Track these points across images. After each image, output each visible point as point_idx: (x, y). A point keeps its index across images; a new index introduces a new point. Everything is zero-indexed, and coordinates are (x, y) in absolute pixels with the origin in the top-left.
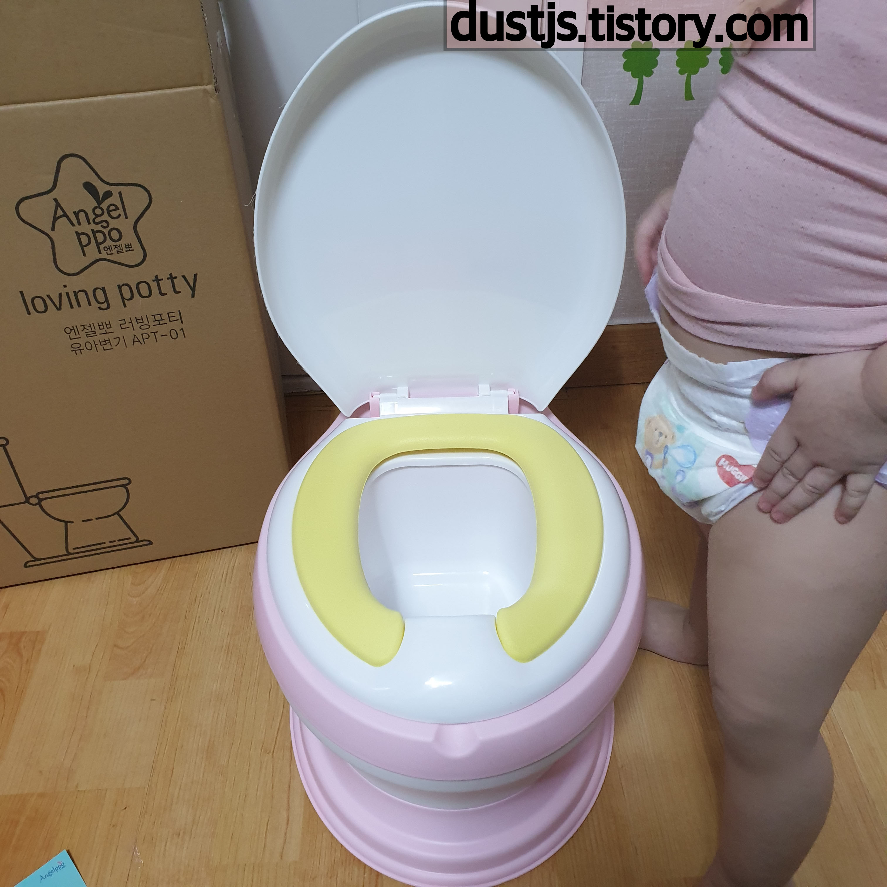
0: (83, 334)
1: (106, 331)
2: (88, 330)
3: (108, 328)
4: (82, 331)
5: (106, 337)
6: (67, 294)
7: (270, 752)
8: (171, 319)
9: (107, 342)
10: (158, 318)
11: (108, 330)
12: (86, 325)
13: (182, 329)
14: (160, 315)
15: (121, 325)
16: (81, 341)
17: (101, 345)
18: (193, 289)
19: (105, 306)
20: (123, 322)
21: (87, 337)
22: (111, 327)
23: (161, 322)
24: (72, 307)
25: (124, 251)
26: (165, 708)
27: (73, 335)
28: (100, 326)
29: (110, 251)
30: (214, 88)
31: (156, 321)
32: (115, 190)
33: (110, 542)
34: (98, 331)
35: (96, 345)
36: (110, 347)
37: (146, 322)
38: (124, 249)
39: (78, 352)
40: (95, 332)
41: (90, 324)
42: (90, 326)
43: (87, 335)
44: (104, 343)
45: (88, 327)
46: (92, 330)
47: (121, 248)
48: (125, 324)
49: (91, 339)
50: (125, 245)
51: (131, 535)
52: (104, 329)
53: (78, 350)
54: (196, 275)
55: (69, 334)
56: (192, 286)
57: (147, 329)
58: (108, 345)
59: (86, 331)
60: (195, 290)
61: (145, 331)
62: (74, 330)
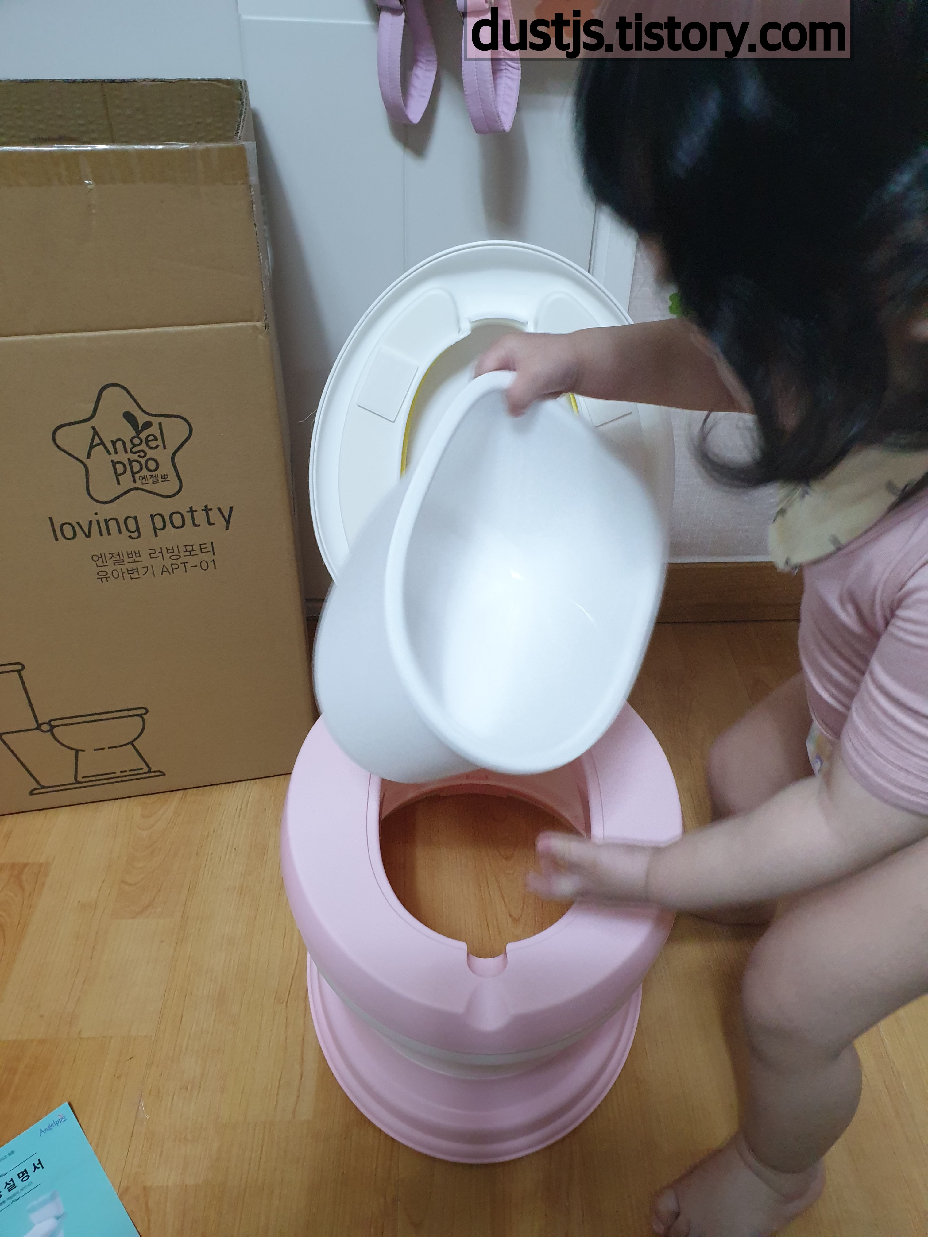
0: (110, 562)
1: (134, 560)
3: (136, 557)
4: (111, 559)
5: (134, 566)
6: (98, 521)
7: (283, 1001)
8: (203, 551)
9: (135, 570)
10: (189, 548)
11: (137, 559)
12: (114, 553)
13: (213, 560)
14: (192, 546)
15: (150, 554)
16: (109, 569)
17: (129, 574)
18: (228, 522)
19: (135, 535)
20: (153, 551)
21: (115, 565)
22: (140, 556)
23: (192, 553)
24: (101, 534)
25: (160, 481)
26: (175, 950)
27: (100, 562)
28: (129, 555)
29: (145, 480)
30: (264, 325)
31: (186, 551)
32: (155, 421)
33: (121, 772)
34: (126, 560)
35: (123, 573)
36: (138, 577)
37: (176, 552)
38: (160, 479)
39: (104, 580)
40: (123, 560)
41: (119, 553)
42: (119, 555)
43: (114, 563)
44: (132, 572)
45: (117, 555)
46: (120, 558)
47: (157, 477)
48: (155, 553)
49: (118, 568)
50: (161, 475)
51: (143, 765)
52: (132, 557)
53: (104, 578)
54: (231, 508)
55: (96, 562)
56: (227, 518)
57: (178, 559)
58: (136, 574)
59: (115, 559)
60: (229, 523)
61: (175, 562)
62: (102, 557)
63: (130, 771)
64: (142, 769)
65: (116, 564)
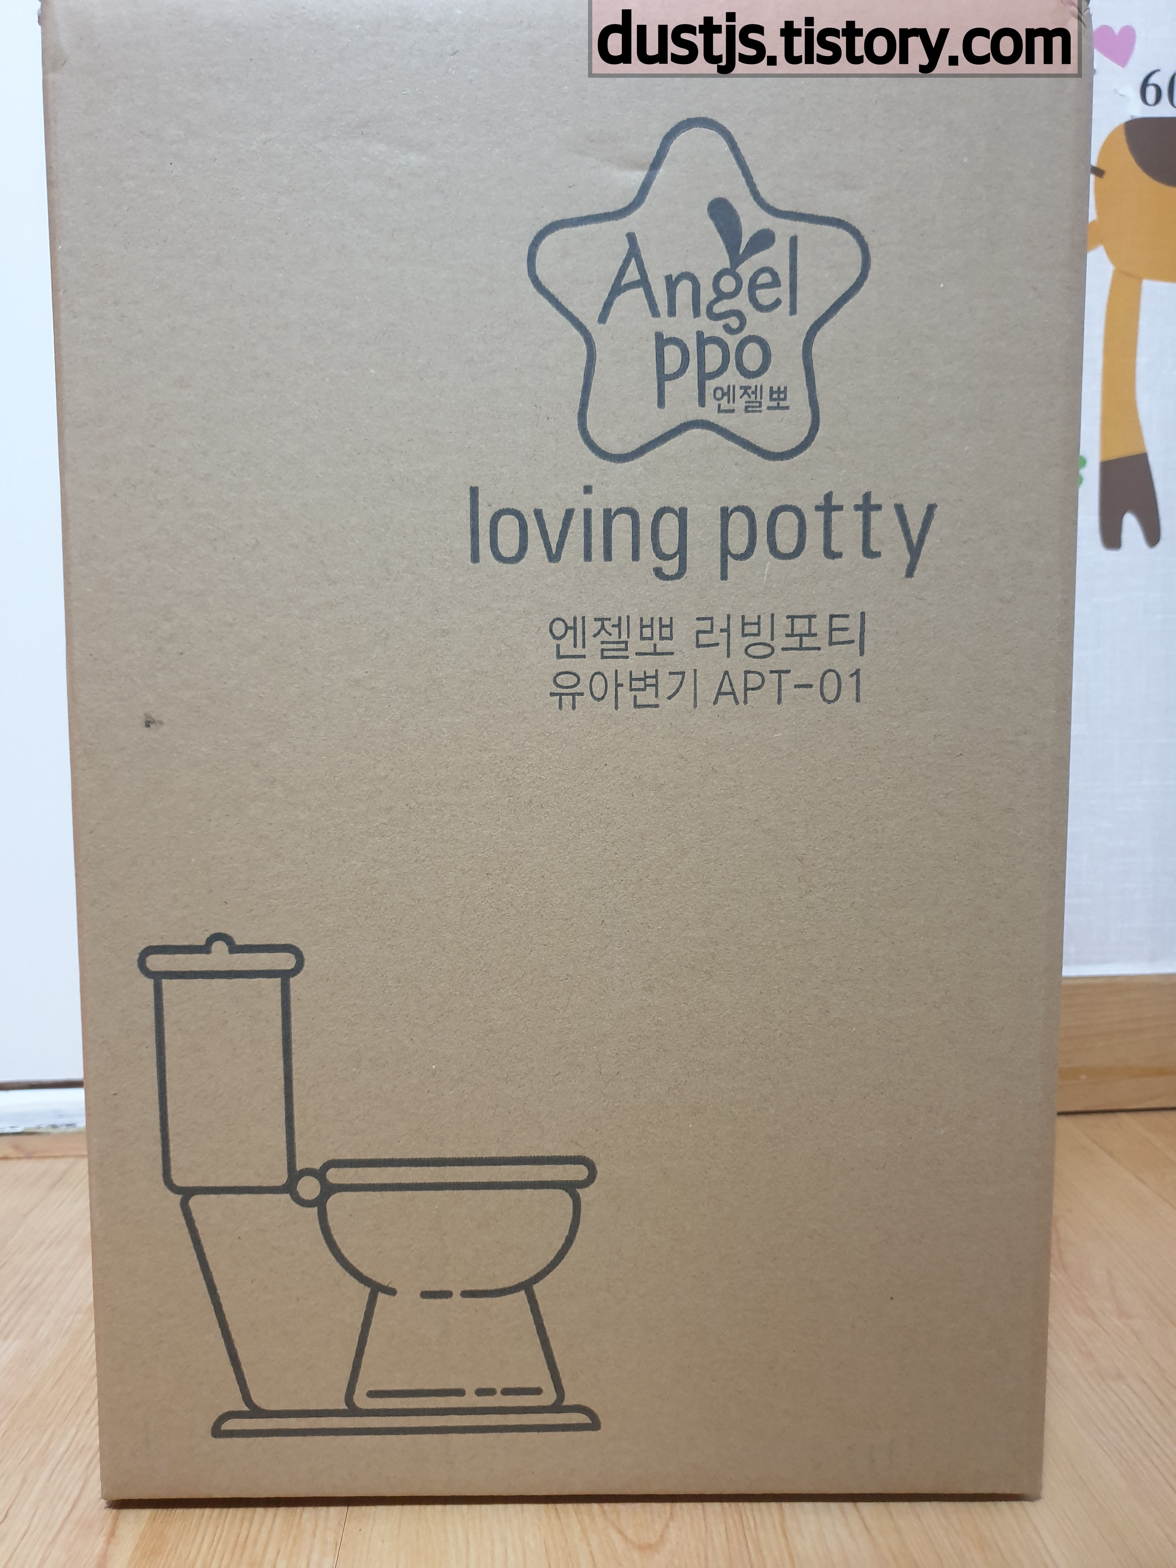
0: (594, 645)
1: (655, 645)
2: (610, 635)
3: (662, 638)
4: (595, 636)
5: (649, 665)
6: (588, 513)
8: (838, 636)
9: (650, 681)
10: (801, 626)
11: (662, 646)
12: (609, 619)
13: (857, 672)
14: (810, 617)
15: (698, 632)
16: (584, 668)
17: (631, 690)
18: (915, 551)
19: (671, 567)
20: (705, 625)
21: (603, 657)
22: (671, 638)
23: (807, 642)
24: (588, 556)
25: (764, 408)
27: (566, 645)
29: (729, 402)
31: (792, 635)
32: (783, 229)
33: (480, 1392)
34: (636, 644)
35: (618, 685)
36: (655, 702)
37: (765, 637)
38: (766, 402)
39: (567, 700)
41: (620, 618)
42: (619, 626)
44: (641, 684)
45: (612, 625)
46: (620, 637)
47: (759, 396)
48: (711, 632)
49: (609, 667)
50: (771, 388)
51: (541, 1378)
52: (651, 638)
53: (567, 694)
54: (931, 508)
55: (559, 642)
56: (915, 541)
57: (764, 657)
58: (651, 690)
59: (607, 638)
60: (919, 555)
61: (755, 664)
62: (574, 628)
63: (506, 1392)
64: (538, 1391)
65: (606, 653)
